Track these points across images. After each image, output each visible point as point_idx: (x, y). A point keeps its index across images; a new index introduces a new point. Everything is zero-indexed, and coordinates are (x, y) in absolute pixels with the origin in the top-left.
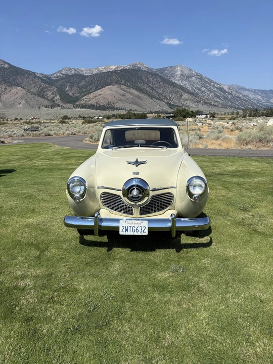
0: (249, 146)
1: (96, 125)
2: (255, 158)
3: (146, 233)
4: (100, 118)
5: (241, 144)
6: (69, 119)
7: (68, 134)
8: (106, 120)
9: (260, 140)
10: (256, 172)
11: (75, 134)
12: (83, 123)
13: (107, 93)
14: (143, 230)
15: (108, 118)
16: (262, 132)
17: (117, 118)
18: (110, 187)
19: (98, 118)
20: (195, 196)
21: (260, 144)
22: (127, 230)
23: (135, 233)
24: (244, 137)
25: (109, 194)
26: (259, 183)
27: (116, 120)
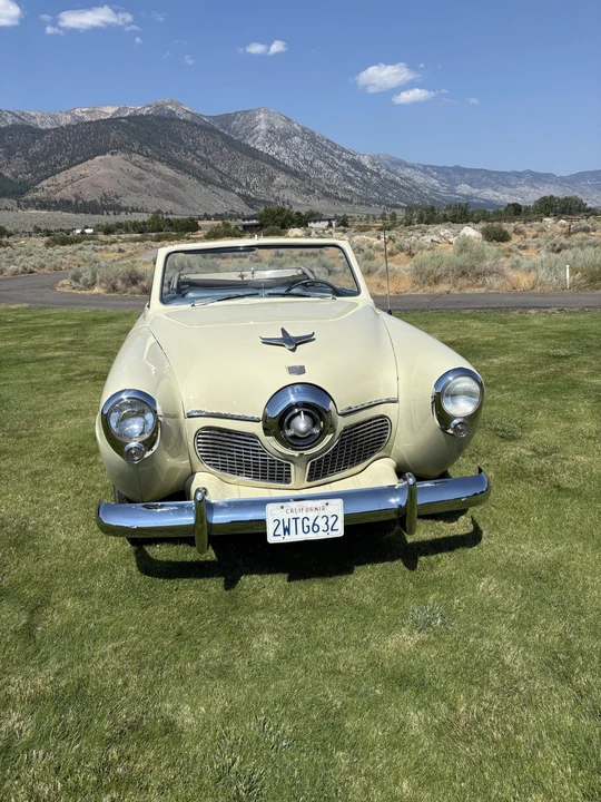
0: (443, 288)
1: (81, 249)
2: (468, 312)
3: (340, 533)
4: (87, 231)
5: (424, 283)
6: (10, 235)
7: (15, 273)
8: (102, 236)
9: (464, 273)
10: (488, 344)
11: (31, 272)
12: (48, 245)
13: (99, 173)
14: (330, 524)
15: (108, 231)
16: (465, 255)
17: (127, 231)
18: (223, 412)
19: (83, 233)
20: (456, 421)
21: (463, 282)
22: (287, 530)
23: (312, 536)
24: (428, 268)
25: (221, 430)
26: (505, 367)
27: (128, 236)
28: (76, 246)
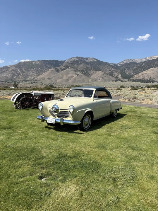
1: (135, 91)
4: (143, 87)
6: (124, 87)
7: (115, 96)
8: (147, 89)
11: (119, 96)
12: (131, 90)
13: (150, 73)
14: (53, 122)
15: (149, 87)
17: (154, 87)
19: (142, 87)
22: (49, 121)
27: (154, 88)
28: (135, 90)
